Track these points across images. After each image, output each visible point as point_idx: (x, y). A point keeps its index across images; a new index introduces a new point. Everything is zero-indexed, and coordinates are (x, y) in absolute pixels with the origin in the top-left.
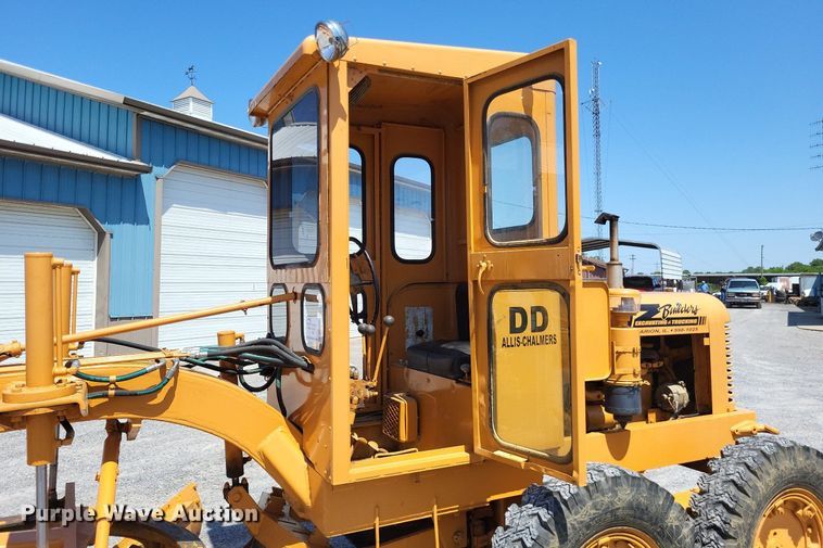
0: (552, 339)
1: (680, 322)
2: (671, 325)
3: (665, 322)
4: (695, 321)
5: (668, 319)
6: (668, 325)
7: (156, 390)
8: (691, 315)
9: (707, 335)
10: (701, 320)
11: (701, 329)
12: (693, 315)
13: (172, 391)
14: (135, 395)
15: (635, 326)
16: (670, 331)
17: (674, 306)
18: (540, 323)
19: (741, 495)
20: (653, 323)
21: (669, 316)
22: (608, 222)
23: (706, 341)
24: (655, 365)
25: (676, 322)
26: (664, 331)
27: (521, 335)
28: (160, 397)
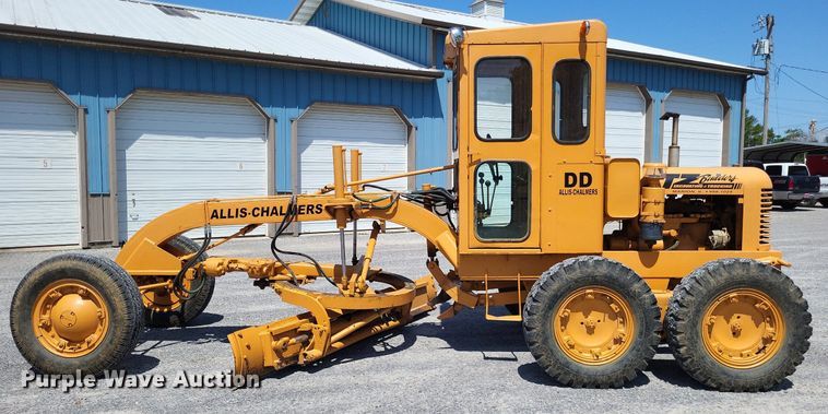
0: (594, 192)
1: (715, 186)
2: (706, 188)
3: (701, 186)
4: (731, 186)
5: (705, 184)
6: (703, 188)
7: (390, 207)
8: (727, 181)
9: (742, 196)
10: (738, 186)
11: (735, 192)
12: (729, 182)
13: (396, 208)
14: (379, 209)
15: (673, 188)
16: (705, 192)
17: (714, 175)
18: (586, 182)
19: (698, 285)
20: (690, 186)
21: (706, 182)
22: (671, 118)
23: (740, 201)
24: (703, 216)
25: (712, 186)
26: (700, 192)
27: (573, 189)
28: (391, 211)
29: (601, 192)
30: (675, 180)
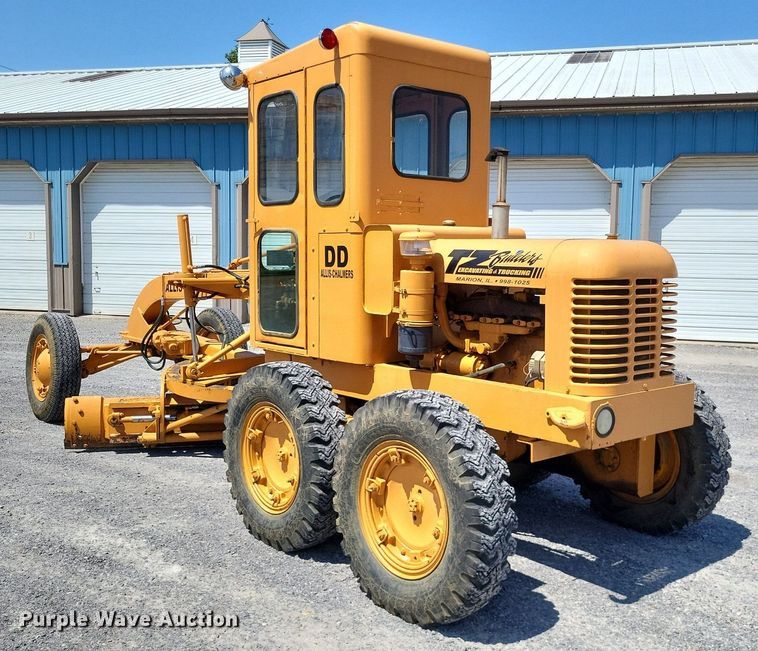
0: (348, 274)
1: (508, 272)
2: (496, 275)
3: (490, 271)
4: (527, 273)
5: (495, 268)
6: (492, 275)
8: (526, 264)
9: (542, 292)
10: (536, 273)
11: (534, 283)
12: (528, 265)
15: (457, 273)
16: (494, 281)
18: (343, 259)
20: (477, 271)
21: (498, 265)
23: (542, 299)
25: (504, 272)
26: (488, 281)
29: (357, 274)
30: (464, 260)
